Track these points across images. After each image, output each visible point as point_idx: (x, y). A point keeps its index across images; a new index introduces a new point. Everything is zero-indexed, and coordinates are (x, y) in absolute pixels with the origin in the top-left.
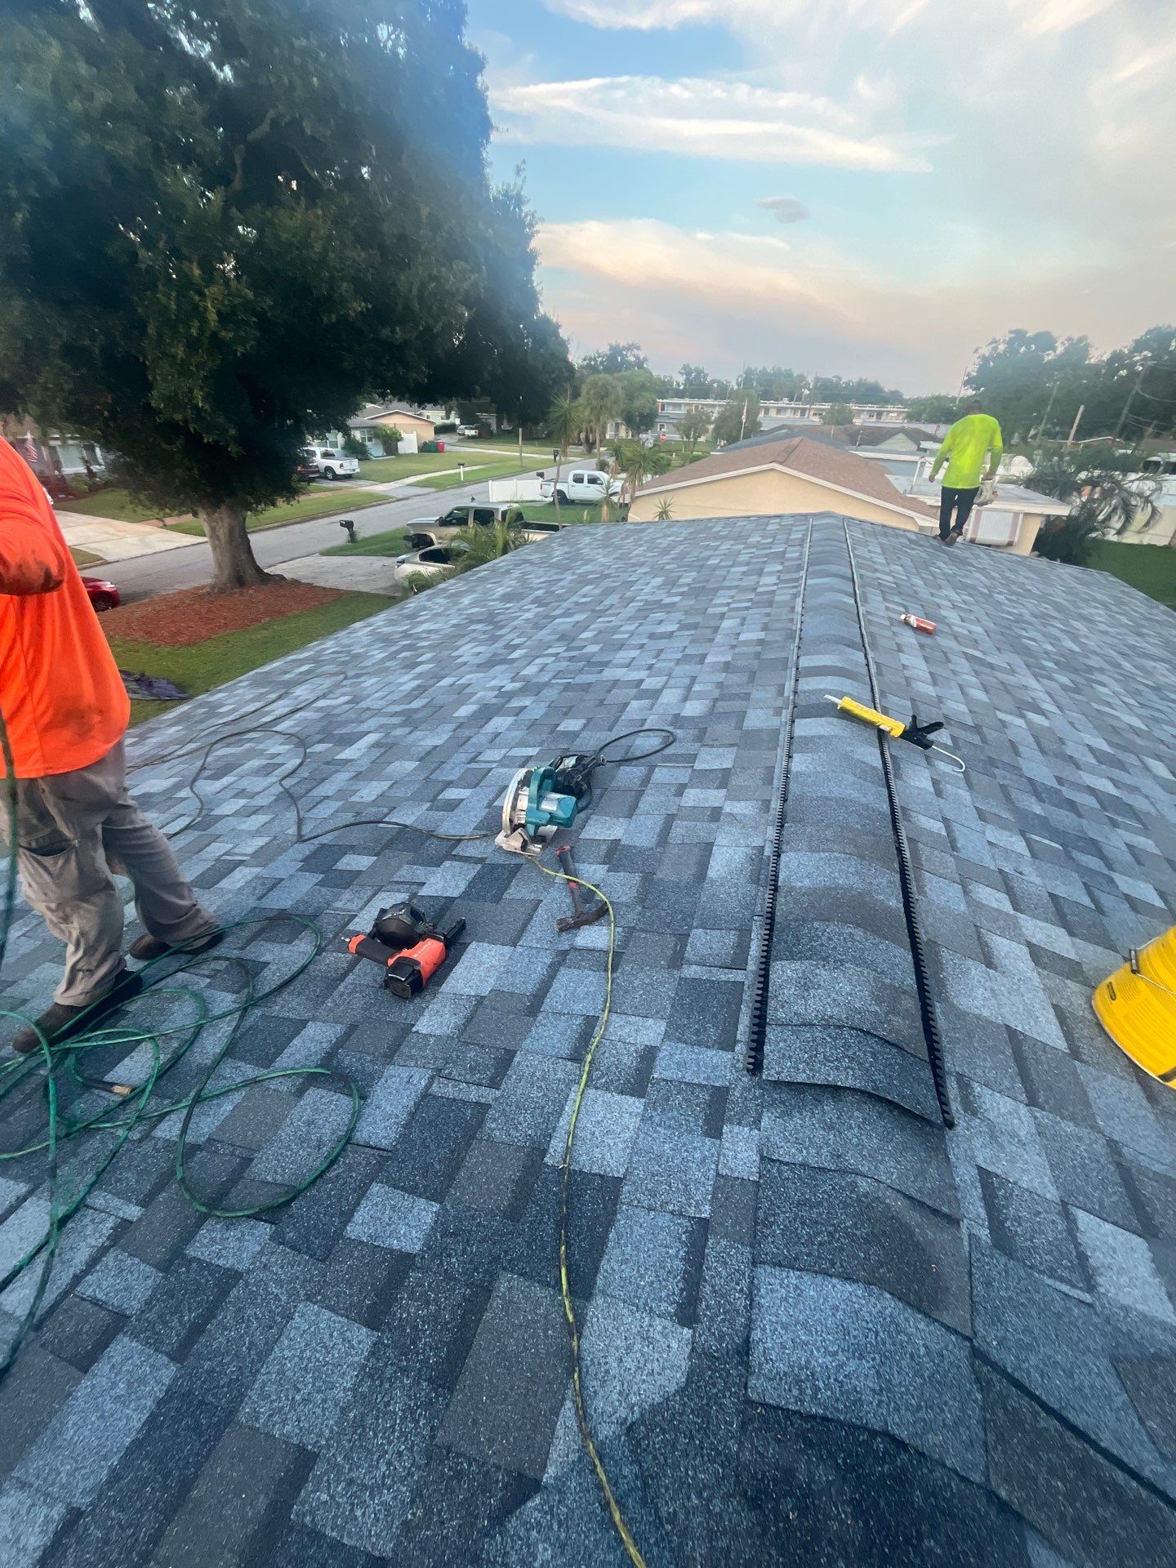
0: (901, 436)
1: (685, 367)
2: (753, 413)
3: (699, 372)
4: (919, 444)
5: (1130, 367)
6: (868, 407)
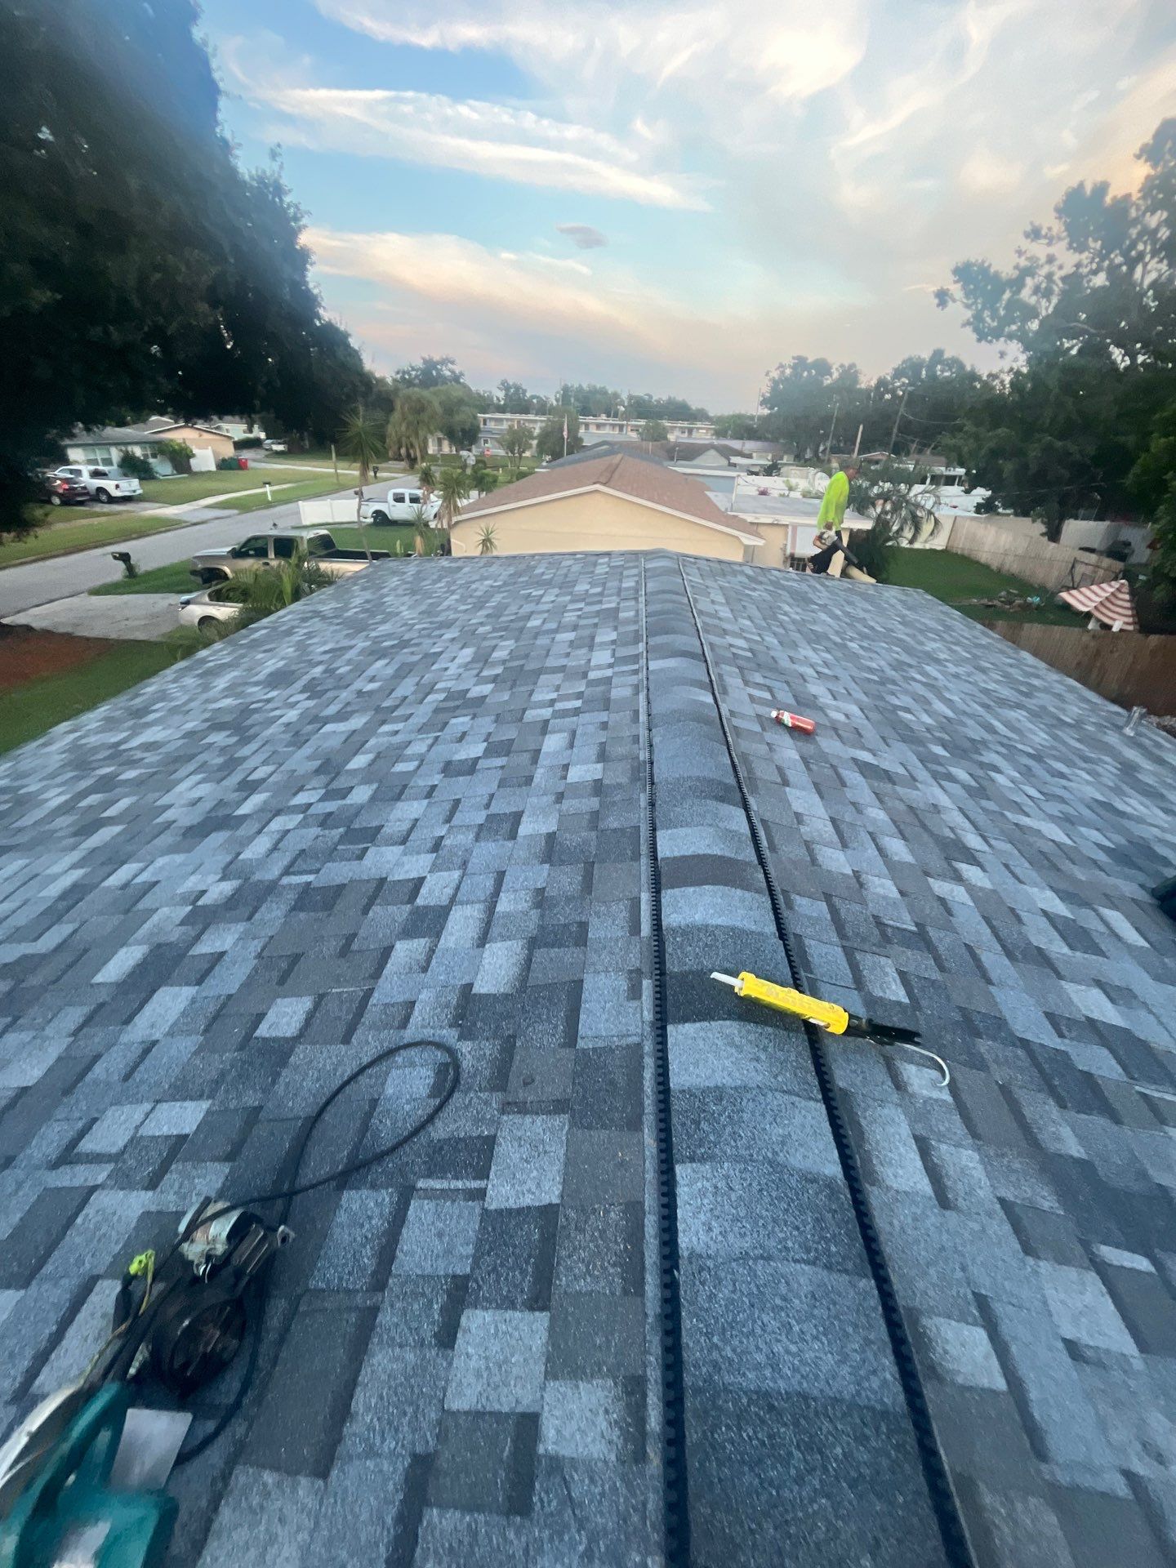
0: (712, 452)
1: (503, 384)
2: (573, 431)
3: (518, 388)
4: (729, 460)
5: (893, 392)
6: (679, 424)
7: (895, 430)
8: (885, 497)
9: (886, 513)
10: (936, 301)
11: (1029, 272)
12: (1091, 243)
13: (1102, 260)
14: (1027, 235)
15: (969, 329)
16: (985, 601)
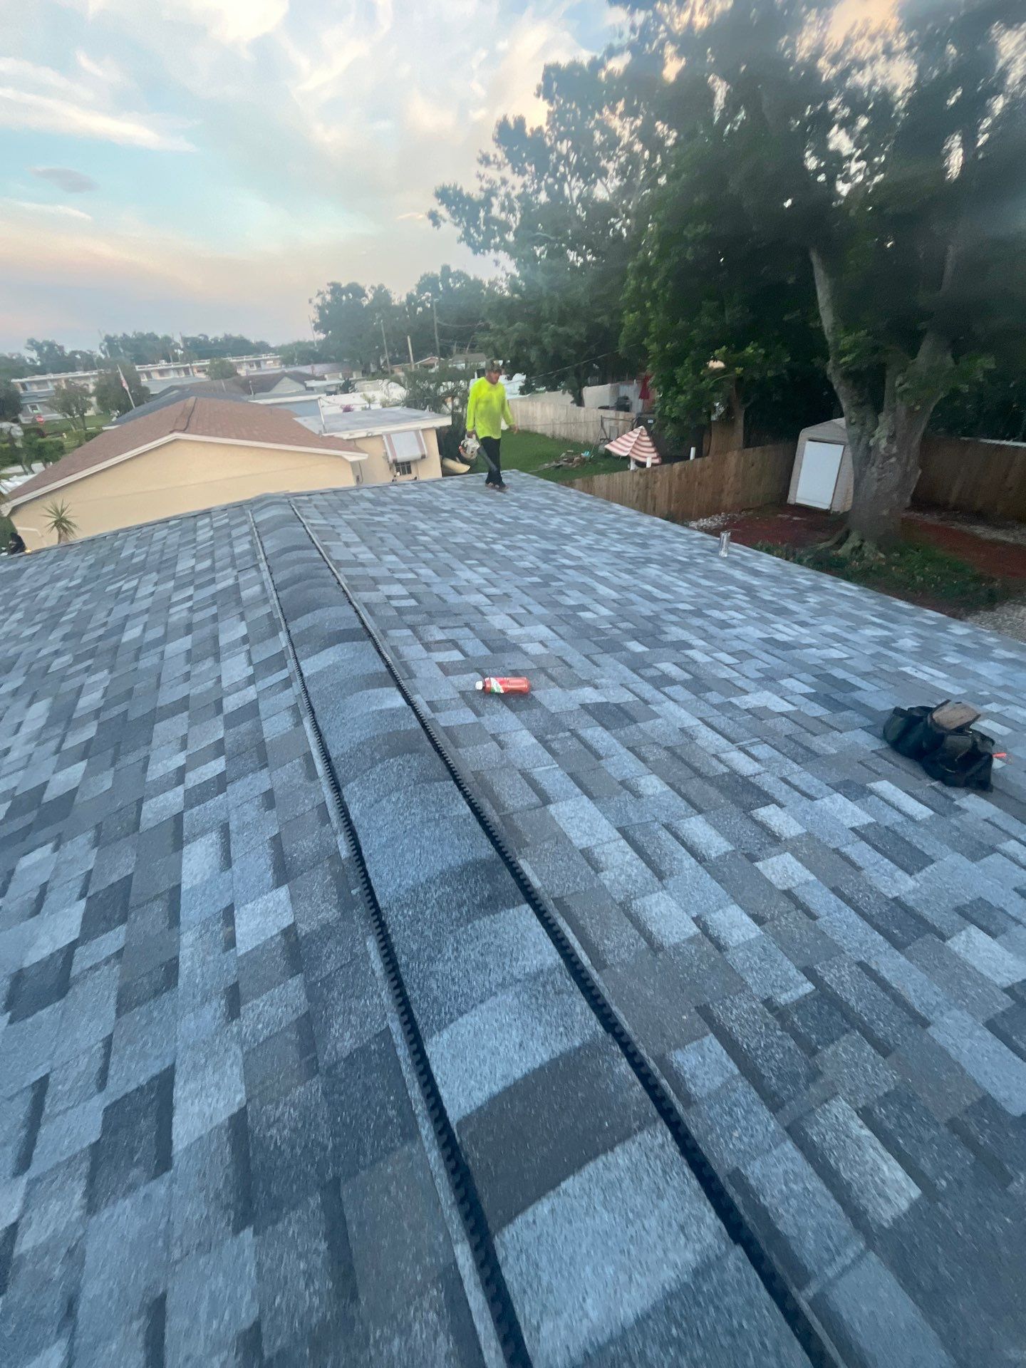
0: (286, 380)
1: (31, 343)
4: (305, 385)
5: (422, 304)
6: (245, 359)
7: (437, 337)
8: (452, 394)
9: (457, 408)
10: (431, 222)
11: (491, 193)
12: (529, 168)
13: (539, 182)
14: (481, 162)
15: (464, 244)
16: (554, 464)
